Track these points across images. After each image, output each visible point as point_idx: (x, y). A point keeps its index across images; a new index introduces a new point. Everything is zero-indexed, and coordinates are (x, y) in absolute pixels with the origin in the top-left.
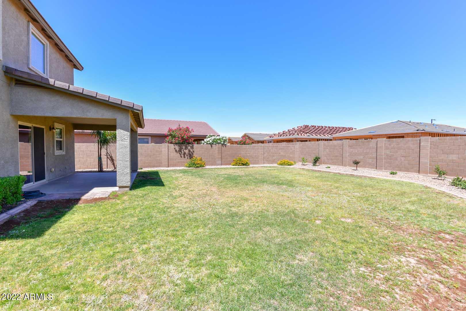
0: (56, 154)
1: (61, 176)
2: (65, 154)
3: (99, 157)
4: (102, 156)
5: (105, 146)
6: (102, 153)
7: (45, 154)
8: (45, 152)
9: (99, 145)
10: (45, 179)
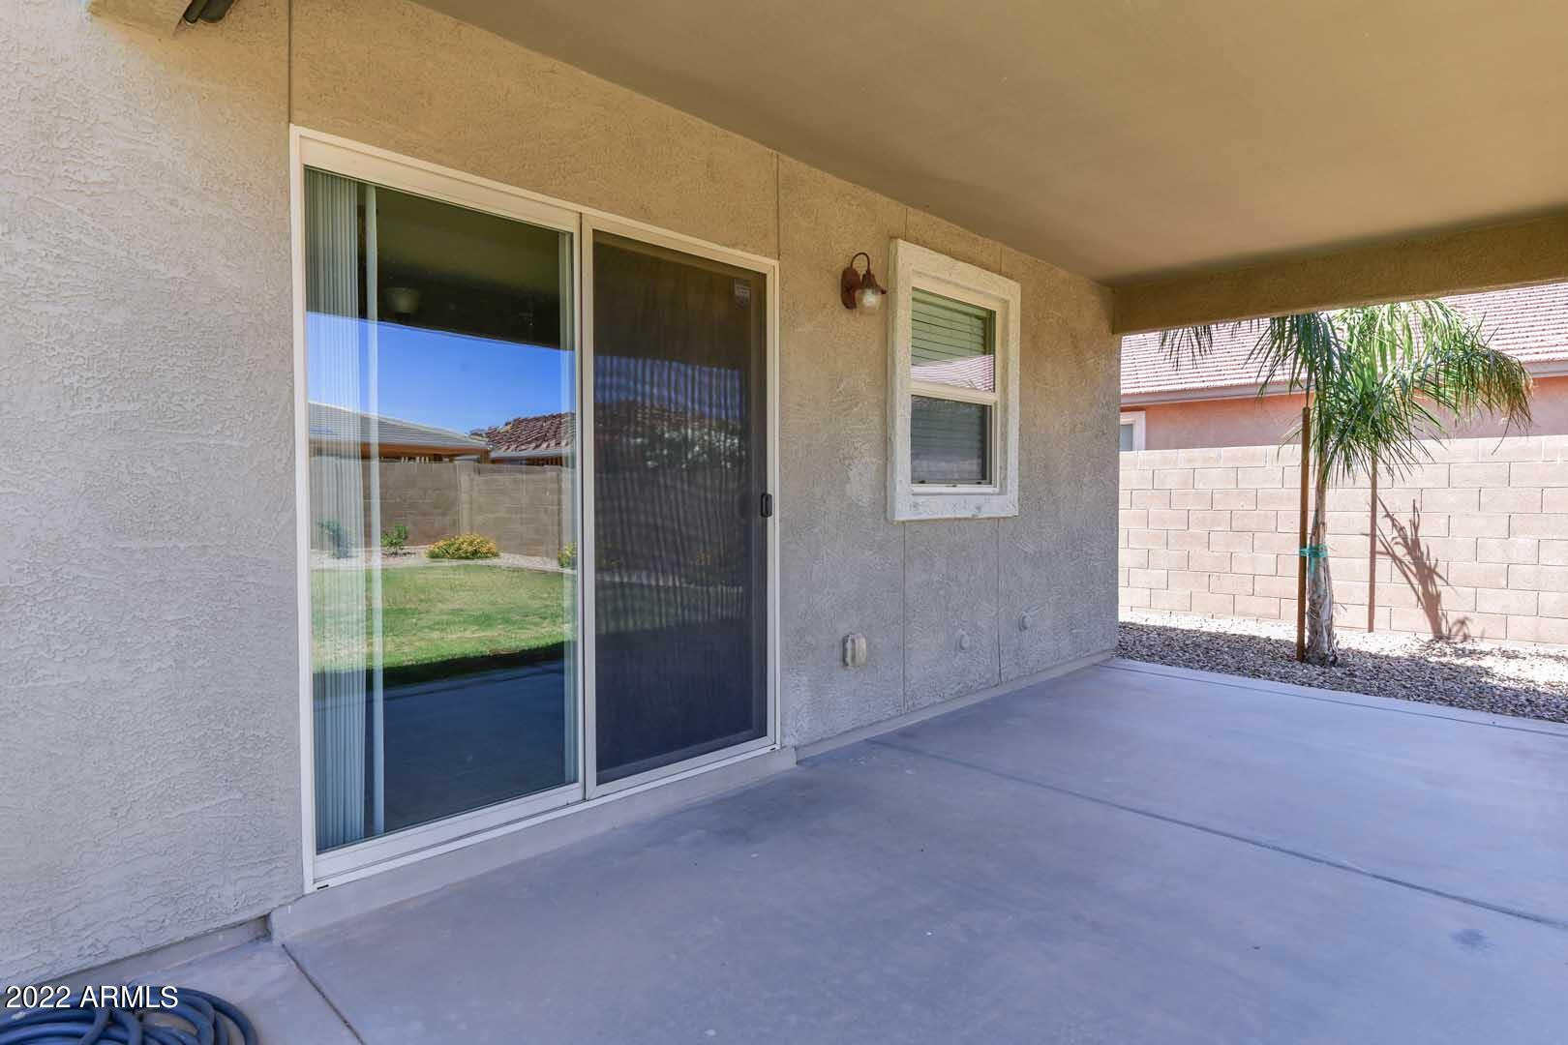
0: (903, 512)
1: (959, 695)
2: (1012, 511)
3: (1303, 544)
4: (1329, 540)
5: (1361, 473)
6: (1328, 515)
7: (766, 511)
8: (774, 485)
9: (1312, 455)
10: (763, 734)
